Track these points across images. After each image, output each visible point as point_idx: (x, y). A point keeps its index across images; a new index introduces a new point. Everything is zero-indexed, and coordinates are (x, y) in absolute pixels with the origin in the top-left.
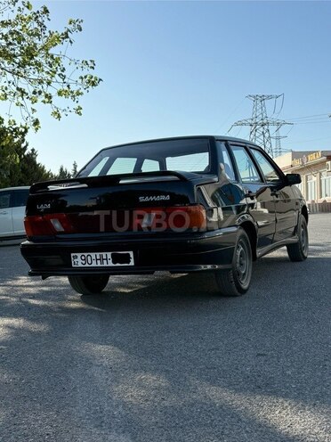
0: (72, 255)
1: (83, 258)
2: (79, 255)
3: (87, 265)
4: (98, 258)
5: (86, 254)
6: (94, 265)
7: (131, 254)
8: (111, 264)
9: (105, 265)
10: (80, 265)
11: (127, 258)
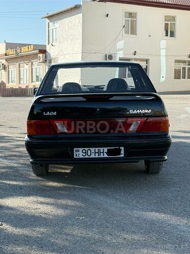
0: (75, 149)
1: (84, 151)
2: (81, 149)
3: (87, 156)
4: (97, 151)
5: (87, 149)
6: (93, 156)
7: (122, 148)
8: (106, 156)
9: (102, 156)
10: (81, 156)
11: (119, 152)
